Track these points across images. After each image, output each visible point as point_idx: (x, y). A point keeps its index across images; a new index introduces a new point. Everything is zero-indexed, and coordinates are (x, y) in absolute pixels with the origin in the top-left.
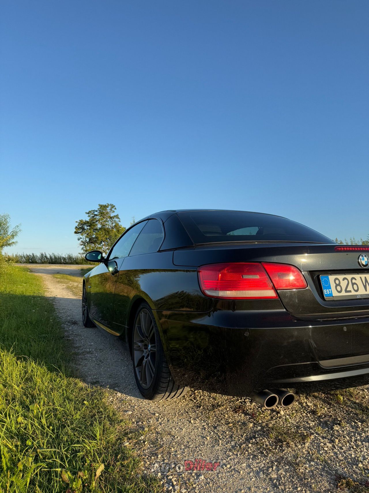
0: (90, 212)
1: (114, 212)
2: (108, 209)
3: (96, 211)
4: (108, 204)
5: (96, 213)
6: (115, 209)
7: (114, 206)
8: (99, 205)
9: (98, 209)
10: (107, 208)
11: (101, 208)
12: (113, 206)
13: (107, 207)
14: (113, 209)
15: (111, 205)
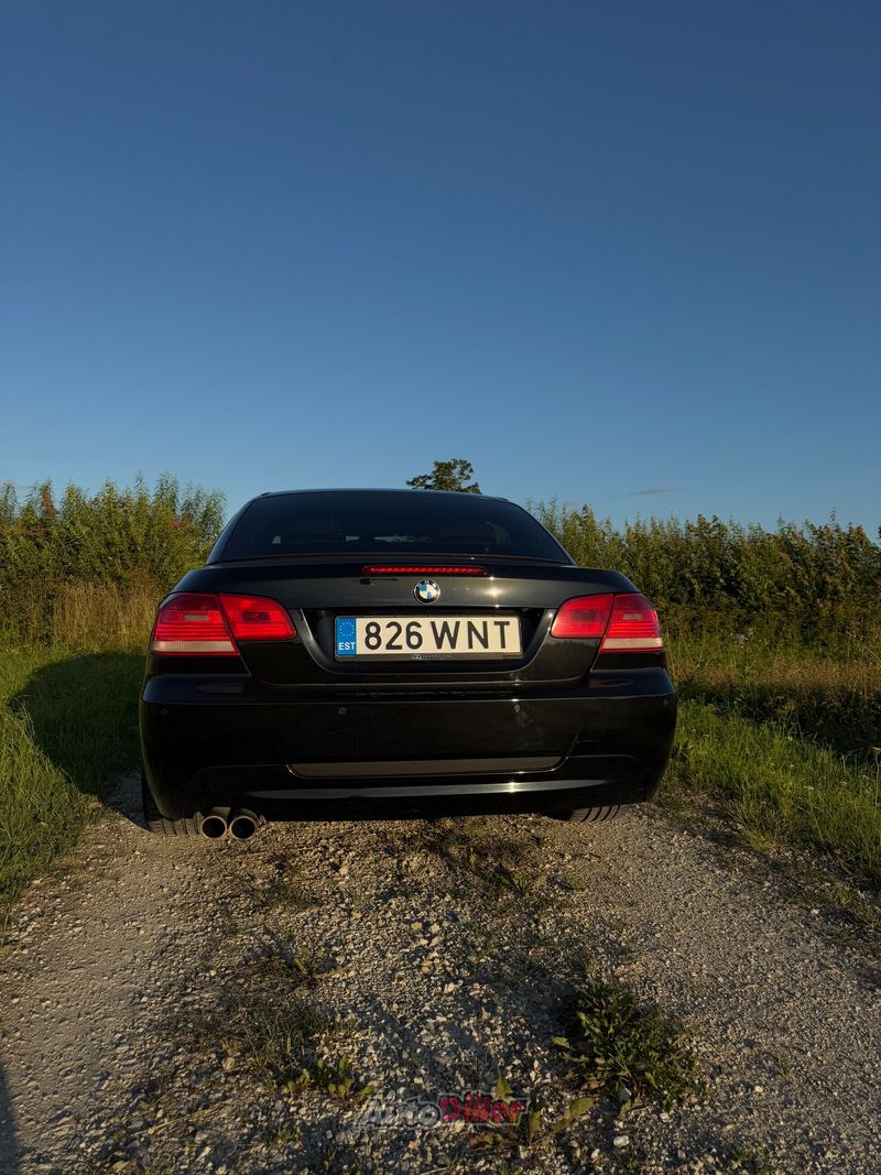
0: (416, 480)
1: (468, 477)
2: (456, 472)
3: (430, 478)
4: (456, 462)
5: (429, 482)
6: (471, 471)
7: (469, 465)
8: (436, 464)
9: (434, 472)
10: (453, 471)
11: (438, 470)
12: (466, 466)
13: (454, 467)
14: (466, 472)
15: (462, 462)
